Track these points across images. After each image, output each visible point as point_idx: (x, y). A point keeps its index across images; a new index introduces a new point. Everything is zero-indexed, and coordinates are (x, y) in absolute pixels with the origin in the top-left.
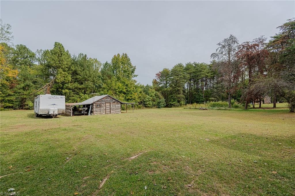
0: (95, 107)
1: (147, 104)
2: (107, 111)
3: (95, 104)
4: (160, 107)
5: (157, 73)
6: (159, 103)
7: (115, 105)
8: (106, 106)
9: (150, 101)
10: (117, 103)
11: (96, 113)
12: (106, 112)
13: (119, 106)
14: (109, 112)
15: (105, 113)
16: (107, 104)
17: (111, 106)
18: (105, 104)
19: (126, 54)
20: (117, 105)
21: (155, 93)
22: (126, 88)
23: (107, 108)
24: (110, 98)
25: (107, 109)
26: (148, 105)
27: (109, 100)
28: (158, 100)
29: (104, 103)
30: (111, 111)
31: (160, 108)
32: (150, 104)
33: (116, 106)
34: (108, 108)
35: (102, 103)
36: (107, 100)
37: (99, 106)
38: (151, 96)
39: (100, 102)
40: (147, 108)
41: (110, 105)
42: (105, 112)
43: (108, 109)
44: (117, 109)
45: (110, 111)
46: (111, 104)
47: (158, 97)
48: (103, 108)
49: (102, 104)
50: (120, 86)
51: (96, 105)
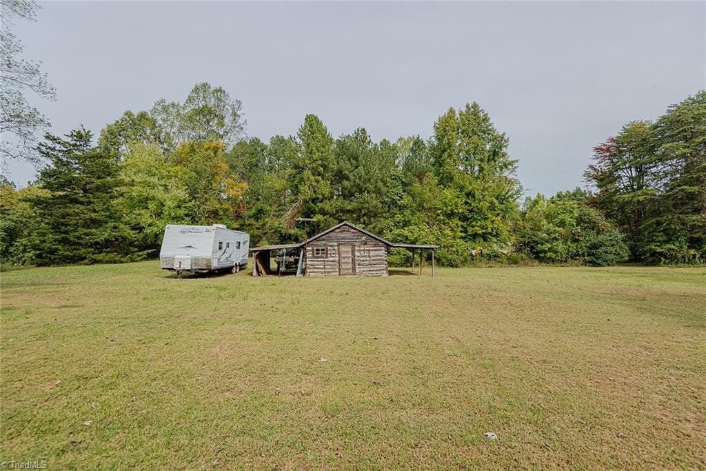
0: (309, 254)
1: (545, 252)
2: (344, 266)
3: (310, 248)
4: (600, 261)
5: (597, 145)
6: (595, 246)
7: (369, 250)
8: (339, 254)
9: (556, 239)
10: (375, 246)
11: (313, 272)
12: (340, 269)
13: (380, 253)
14: (351, 271)
15: (337, 273)
16: (343, 248)
17: (357, 254)
18: (339, 248)
19: (475, 106)
20: (375, 250)
21: (576, 214)
22: (466, 203)
23: (344, 258)
24: (353, 230)
25: (344, 263)
26: (548, 255)
27: (349, 235)
28: (593, 238)
29: (336, 244)
30: (357, 267)
31: (599, 265)
32: (556, 252)
33: (372, 253)
34: (346, 260)
35: (331, 244)
36: (343, 235)
37: (320, 252)
38: (562, 224)
39: (324, 242)
40: (543, 264)
41: (353, 251)
42: (337, 270)
43: (347, 263)
44: (377, 261)
45: (354, 269)
46: (356, 248)
47: (594, 226)
48: (331, 259)
49: (329, 248)
50: (450, 197)
51: (313, 250)
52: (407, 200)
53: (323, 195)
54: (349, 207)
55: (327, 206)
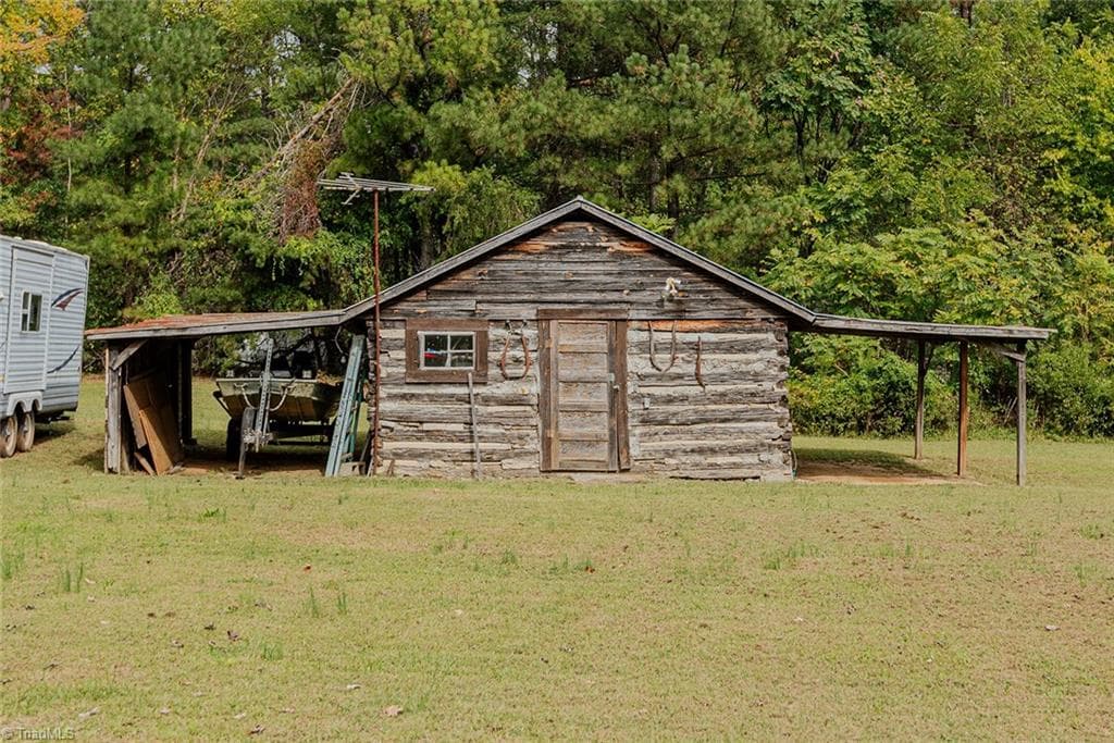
0: (391, 364)
2: (567, 427)
3: (399, 333)
7: (697, 348)
8: (546, 364)
10: (728, 323)
11: (414, 455)
12: (547, 443)
13: (756, 361)
14: (602, 453)
15: (533, 463)
16: (564, 336)
17: (636, 363)
18: (544, 336)
20: (730, 348)
24: (616, 245)
25: (568, 410)
27: (596, 270)
29: (528, 312)
30: (636, 431)
33: (712, 363)
34: (578, 397)
35: (508, 310)
36: (565, 270)
37: (450, 352)
39: (469, 303)
41: (616, 352)
42: (534, 445)
43: (582, 410)
45: (618, 441)
46: (634, 336)
48: (505, 389)
49: (495, 332)
51: (410, 344)
52: (888, 94)
53: (464, 63)
54: (596, 127)
55: (482, 118)
